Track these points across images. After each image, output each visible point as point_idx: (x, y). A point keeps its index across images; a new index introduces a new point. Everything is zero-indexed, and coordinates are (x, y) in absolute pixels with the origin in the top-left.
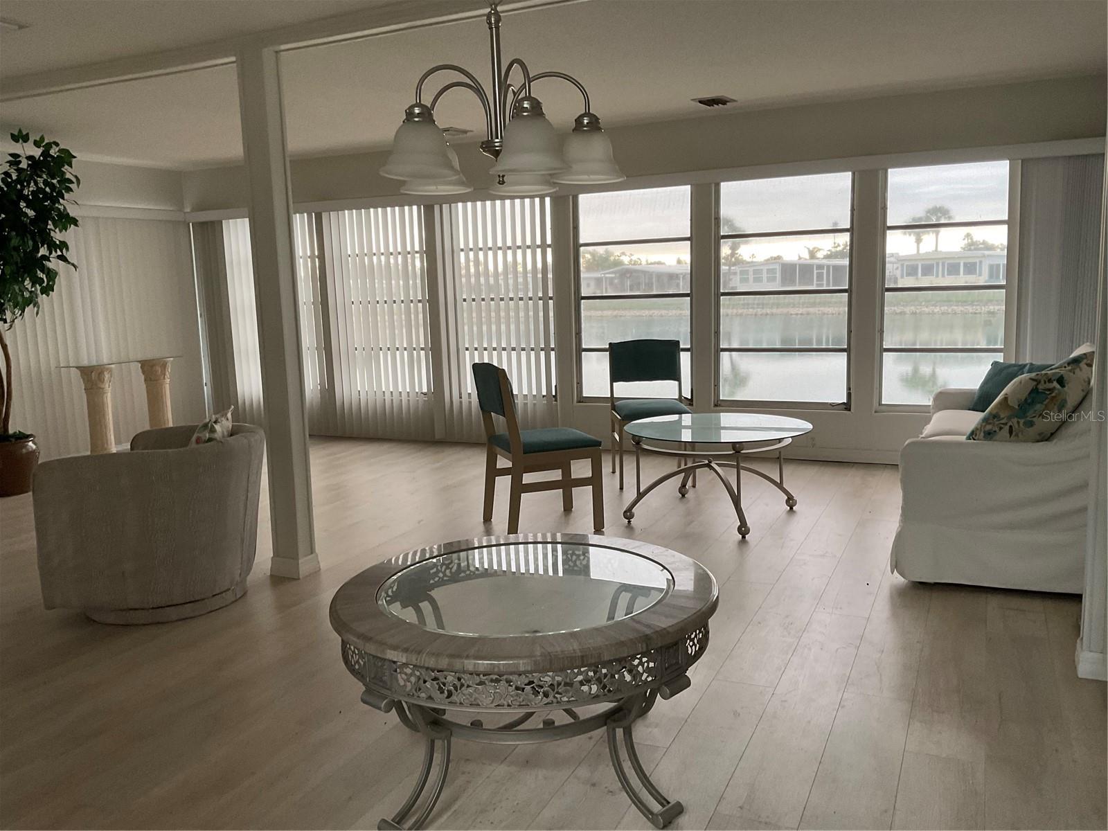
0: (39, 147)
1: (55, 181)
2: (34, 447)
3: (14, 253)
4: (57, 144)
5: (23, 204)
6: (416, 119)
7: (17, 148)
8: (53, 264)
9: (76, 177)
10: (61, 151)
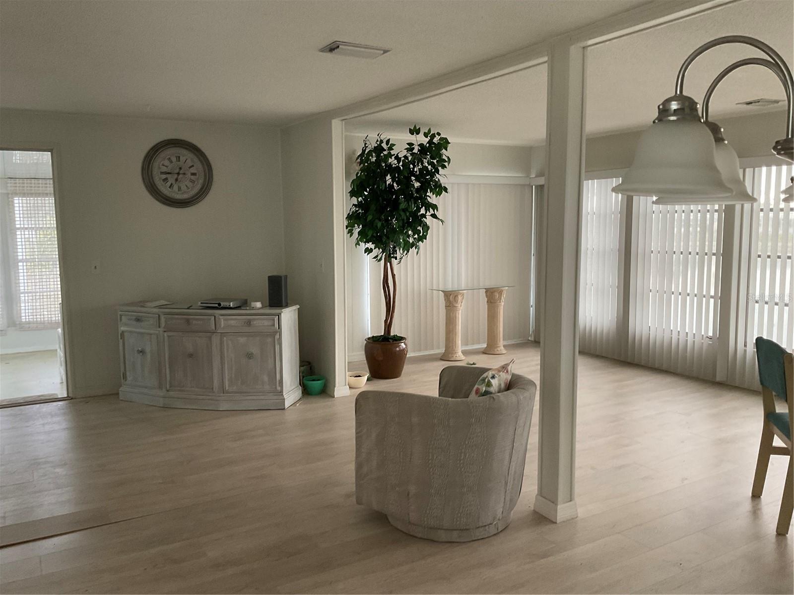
0: (427, 137)
1: (435, 161)
2: (404, 346)
3: (402, 213)
4: (439, 134)
5: (413, 178)
6: (673, 118)
7: (413, 139)
8: (429, 220)
9: (448, 158)
10: (441, 139)
